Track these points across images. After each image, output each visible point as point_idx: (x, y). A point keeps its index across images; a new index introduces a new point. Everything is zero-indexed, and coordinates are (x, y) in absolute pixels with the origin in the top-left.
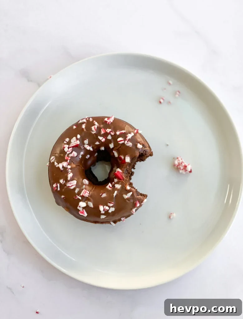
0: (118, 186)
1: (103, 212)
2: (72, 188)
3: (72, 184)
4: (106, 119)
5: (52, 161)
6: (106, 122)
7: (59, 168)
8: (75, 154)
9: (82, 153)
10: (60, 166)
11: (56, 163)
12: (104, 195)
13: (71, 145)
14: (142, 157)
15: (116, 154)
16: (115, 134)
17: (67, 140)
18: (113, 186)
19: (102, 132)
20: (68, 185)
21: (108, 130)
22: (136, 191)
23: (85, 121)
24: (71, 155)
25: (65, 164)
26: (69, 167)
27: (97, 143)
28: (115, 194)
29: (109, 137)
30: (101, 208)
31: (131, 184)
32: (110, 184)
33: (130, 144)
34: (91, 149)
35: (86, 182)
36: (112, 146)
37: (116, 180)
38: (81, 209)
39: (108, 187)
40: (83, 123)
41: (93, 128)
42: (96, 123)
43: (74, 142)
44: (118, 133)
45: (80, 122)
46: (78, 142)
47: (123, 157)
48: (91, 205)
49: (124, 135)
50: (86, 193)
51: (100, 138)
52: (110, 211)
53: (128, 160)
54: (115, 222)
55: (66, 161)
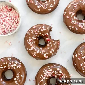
0: (50, 43)
1: (52, 53)
2: (39, 53)
3: (38, 52)
4: (33, 28)
5: (28, 50)
6: (34, 28)
7: (31, 50)
8: (33, 43)
9: (34, 41)
10: (31, 49)
11: (29, 50)
12: (49, 48)
13: (30, 41)
14: (50, 30)
15: (43, 35)
16: (39, 30)
17: (28, 41)
18: (49, 44)
19: (35, 32)
20: (37, 53)
21: (37, 30)
22: (56, 41)
23: (28, 32)
24: (32, 44)
25: (32, 48)
26: (34, 48)
27: (36, 36)
28: (51, 46)
29: (38, 32)
30: (51, 52)
31: (53, 40)
32: (48, 44)
33: (45, 30)
34: (36, 39)
35: (41, 48)
36: (40, 34)
37: (48, 42)
38: (45, 56)
39: (48, 45)
40: (28, 33)
41: (32, 33)
42: (32, 31)
43: (30, 40)
44: (40, 29)
45: (27, 33)
46: (31, 39)
47: (46, 34)
48: (47, 53)
49: (42, 28)
50: (44, 51)
51: (36, 34)
52: (53, 51)
53: (47, 34)
54: (56, 53)
55: (32, 47)
